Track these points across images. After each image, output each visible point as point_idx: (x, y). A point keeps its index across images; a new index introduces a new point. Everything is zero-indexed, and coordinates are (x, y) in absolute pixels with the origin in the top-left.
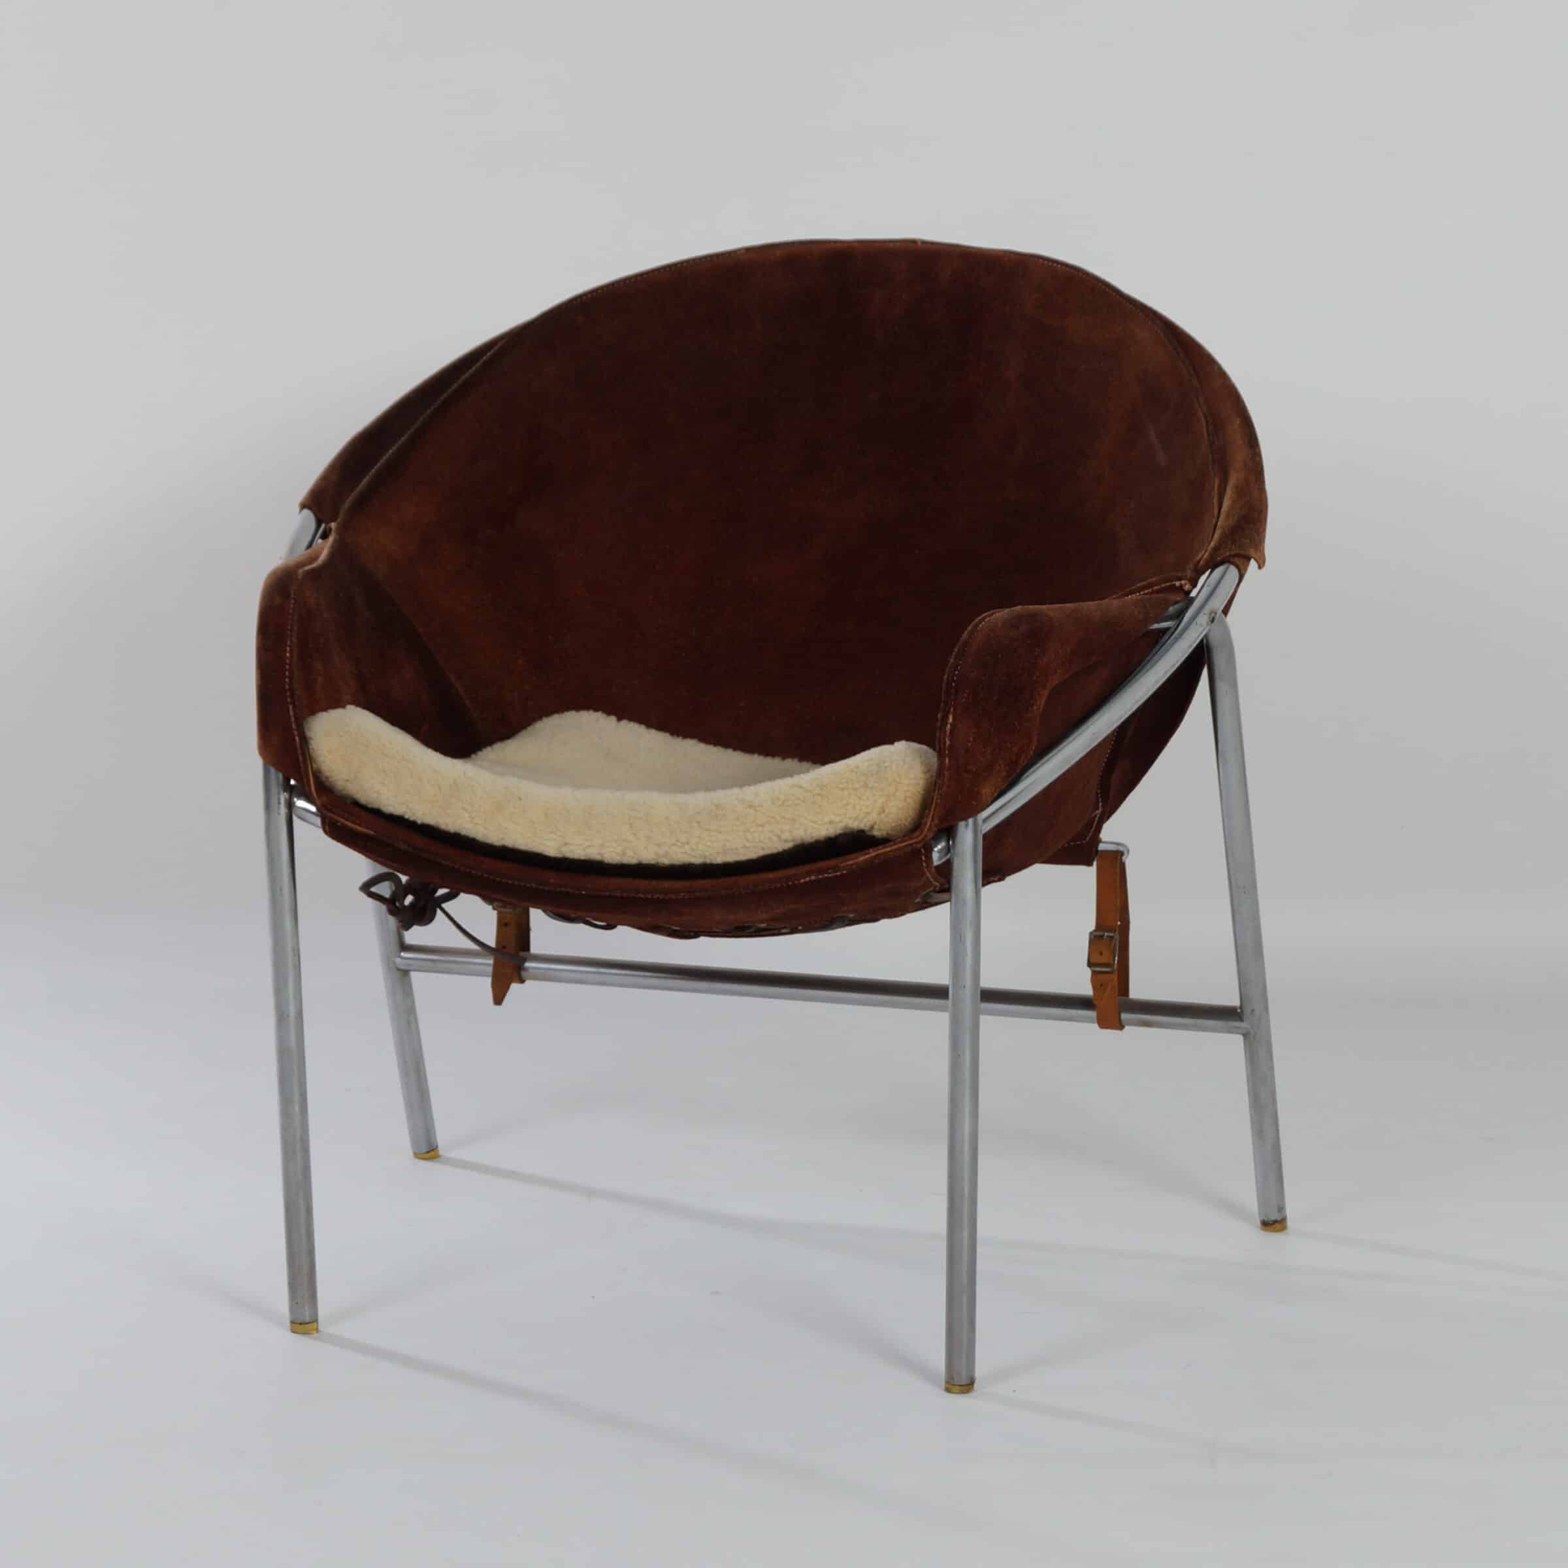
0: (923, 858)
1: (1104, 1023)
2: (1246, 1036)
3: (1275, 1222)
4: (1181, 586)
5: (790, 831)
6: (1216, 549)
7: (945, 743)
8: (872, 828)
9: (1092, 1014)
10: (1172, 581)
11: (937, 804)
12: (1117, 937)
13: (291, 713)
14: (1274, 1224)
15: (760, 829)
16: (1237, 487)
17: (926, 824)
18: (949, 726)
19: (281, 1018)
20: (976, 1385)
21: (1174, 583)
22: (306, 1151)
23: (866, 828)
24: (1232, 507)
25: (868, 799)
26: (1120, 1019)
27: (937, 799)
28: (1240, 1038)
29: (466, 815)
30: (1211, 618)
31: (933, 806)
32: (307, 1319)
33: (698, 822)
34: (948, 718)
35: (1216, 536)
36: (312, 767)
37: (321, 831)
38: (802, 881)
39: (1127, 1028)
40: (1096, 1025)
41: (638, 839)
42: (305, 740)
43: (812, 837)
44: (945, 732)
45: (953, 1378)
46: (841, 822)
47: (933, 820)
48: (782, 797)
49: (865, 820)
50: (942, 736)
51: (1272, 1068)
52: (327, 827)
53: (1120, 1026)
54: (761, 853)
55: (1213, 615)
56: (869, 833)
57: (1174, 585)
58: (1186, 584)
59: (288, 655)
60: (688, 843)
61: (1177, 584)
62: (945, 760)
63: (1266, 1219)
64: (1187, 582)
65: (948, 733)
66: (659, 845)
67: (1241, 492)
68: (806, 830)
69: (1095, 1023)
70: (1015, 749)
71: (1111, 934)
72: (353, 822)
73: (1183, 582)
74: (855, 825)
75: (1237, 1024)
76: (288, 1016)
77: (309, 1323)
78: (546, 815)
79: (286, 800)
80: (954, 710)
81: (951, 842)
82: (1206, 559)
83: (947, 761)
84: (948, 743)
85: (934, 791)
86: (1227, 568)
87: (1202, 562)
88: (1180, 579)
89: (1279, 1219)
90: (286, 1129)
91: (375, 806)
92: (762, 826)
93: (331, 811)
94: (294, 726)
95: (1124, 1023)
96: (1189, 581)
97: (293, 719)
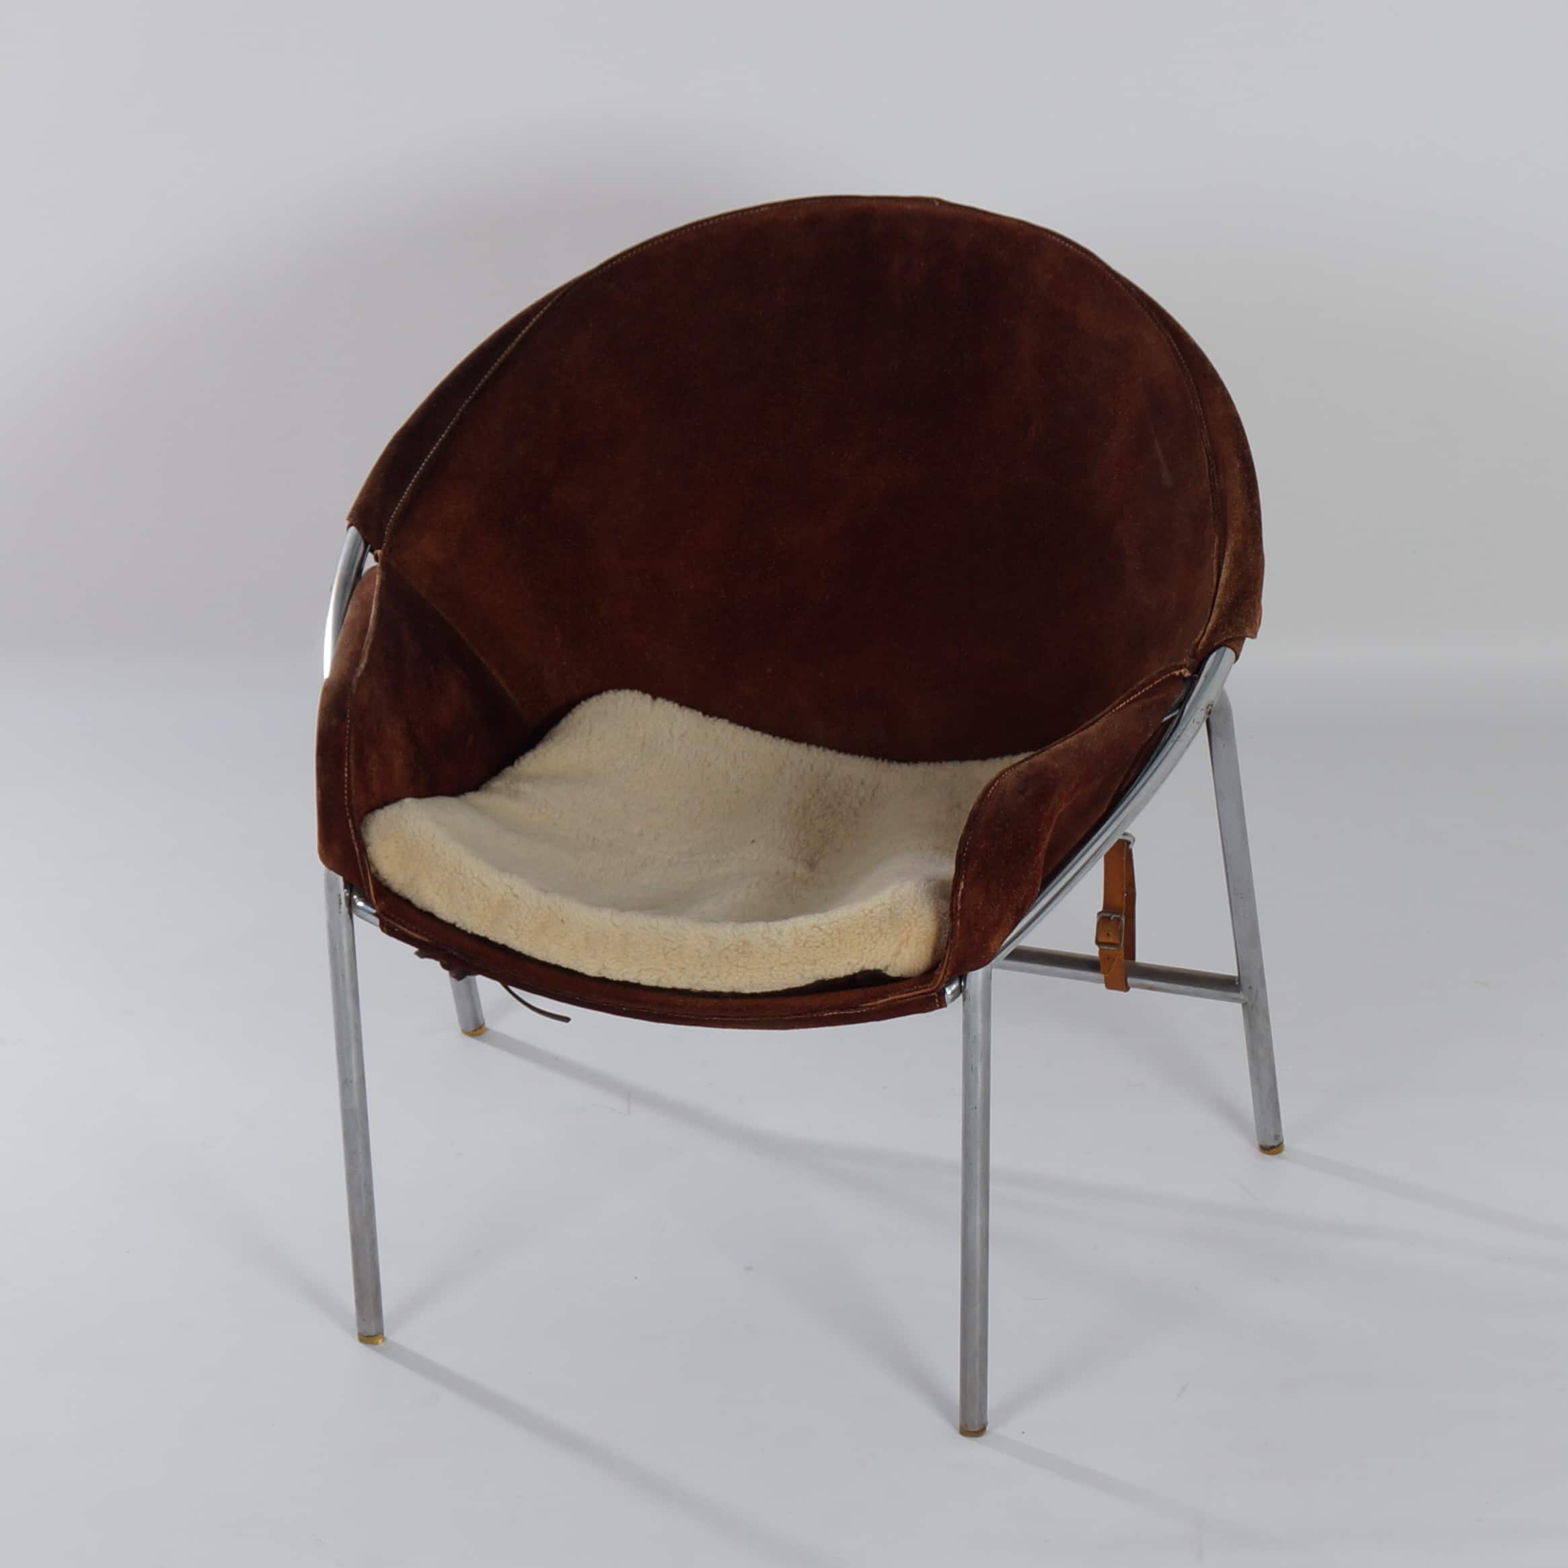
0: (937, 1001)
1: (1110, 985)
2: (1244, 1005)
3: (1273, 1147)
4: (1181, 674)
5: (812, 971)
6: (1214, 631)
7: (957, 907)
8: (887, 967)
9: (1101, 976)
10: (1172, 671)
11: (948, 961)
12: (1123, 919)
13: (351, 826)
14: (1272, 1148)
15: (784, 968)
16: (1234, 554)
17: (939, 976)
18: (960, 893)
19: (345, 1083)
20: (987, 1429)
21: (1173, 673)
22: (370, 1193)
23: (882, 969)
24: (1229, 579)
25: (883, 944)
26: (1126, 983)
27: (949, 956)
28: (1239, 1006)
29: (512, 932)
30: (1208, 710)
31: (946, 962)
32: (374, 1333)
33: (727, 958)
34: (959, 886)
35: (1214, 617)
36: (370, 873)
37: (379, 930)
38: (826, 1015)
39: (1131, 989)
40: (1103, 986)
41: (672, 969)
42: (363, 848)
43: (831, 976)
44: (957, 898)
45: (966, 1426)
46: (858, 964)
47: (945, 973)
48: (803, 938)
49: (882, 962)
50: (955, 901)
51: (1269, 1030)
52: (384, 928)
53: (1126, 988)
54: (786, 987)
55: (1210, 707)
56: (884, 972)
57: (1175, 674)
58: (1185, 672)
59: (346, 775)
60: (718, 976)
61: (1177, 673)
62: (956, 923)
63: (1263, 1145)
64: (1186, 670)
65: (959, 899)
66: (693, 977)
67: (1238, 559)
68: (826, 971)
69: (1101, 982)
70: (1022, 898)
71: (1118, 916)
72: (409, 929)
73: (1182, 671)
74: (871, 966)
75: (1236, 995)
76: (351, 1081)
77: (376, 1335)
78: (587, 939)
79: (346, 898)
80: (965, 877)
81: (963, 984)
82: (1204, 643)
83: (958, 923)
84: (959, 907)
85: (946, 948)
86: (1224, 651)
87: (1200, 647)
88: (1181, 668)
89: (1275, 1144)
90: (350, 1175)
91: (430, 910)
92: (786, 965)
93: (388, 917)
94: (353, 838)
95: (1130, 986)
96: (1188, 669)
97: (352, 831)
